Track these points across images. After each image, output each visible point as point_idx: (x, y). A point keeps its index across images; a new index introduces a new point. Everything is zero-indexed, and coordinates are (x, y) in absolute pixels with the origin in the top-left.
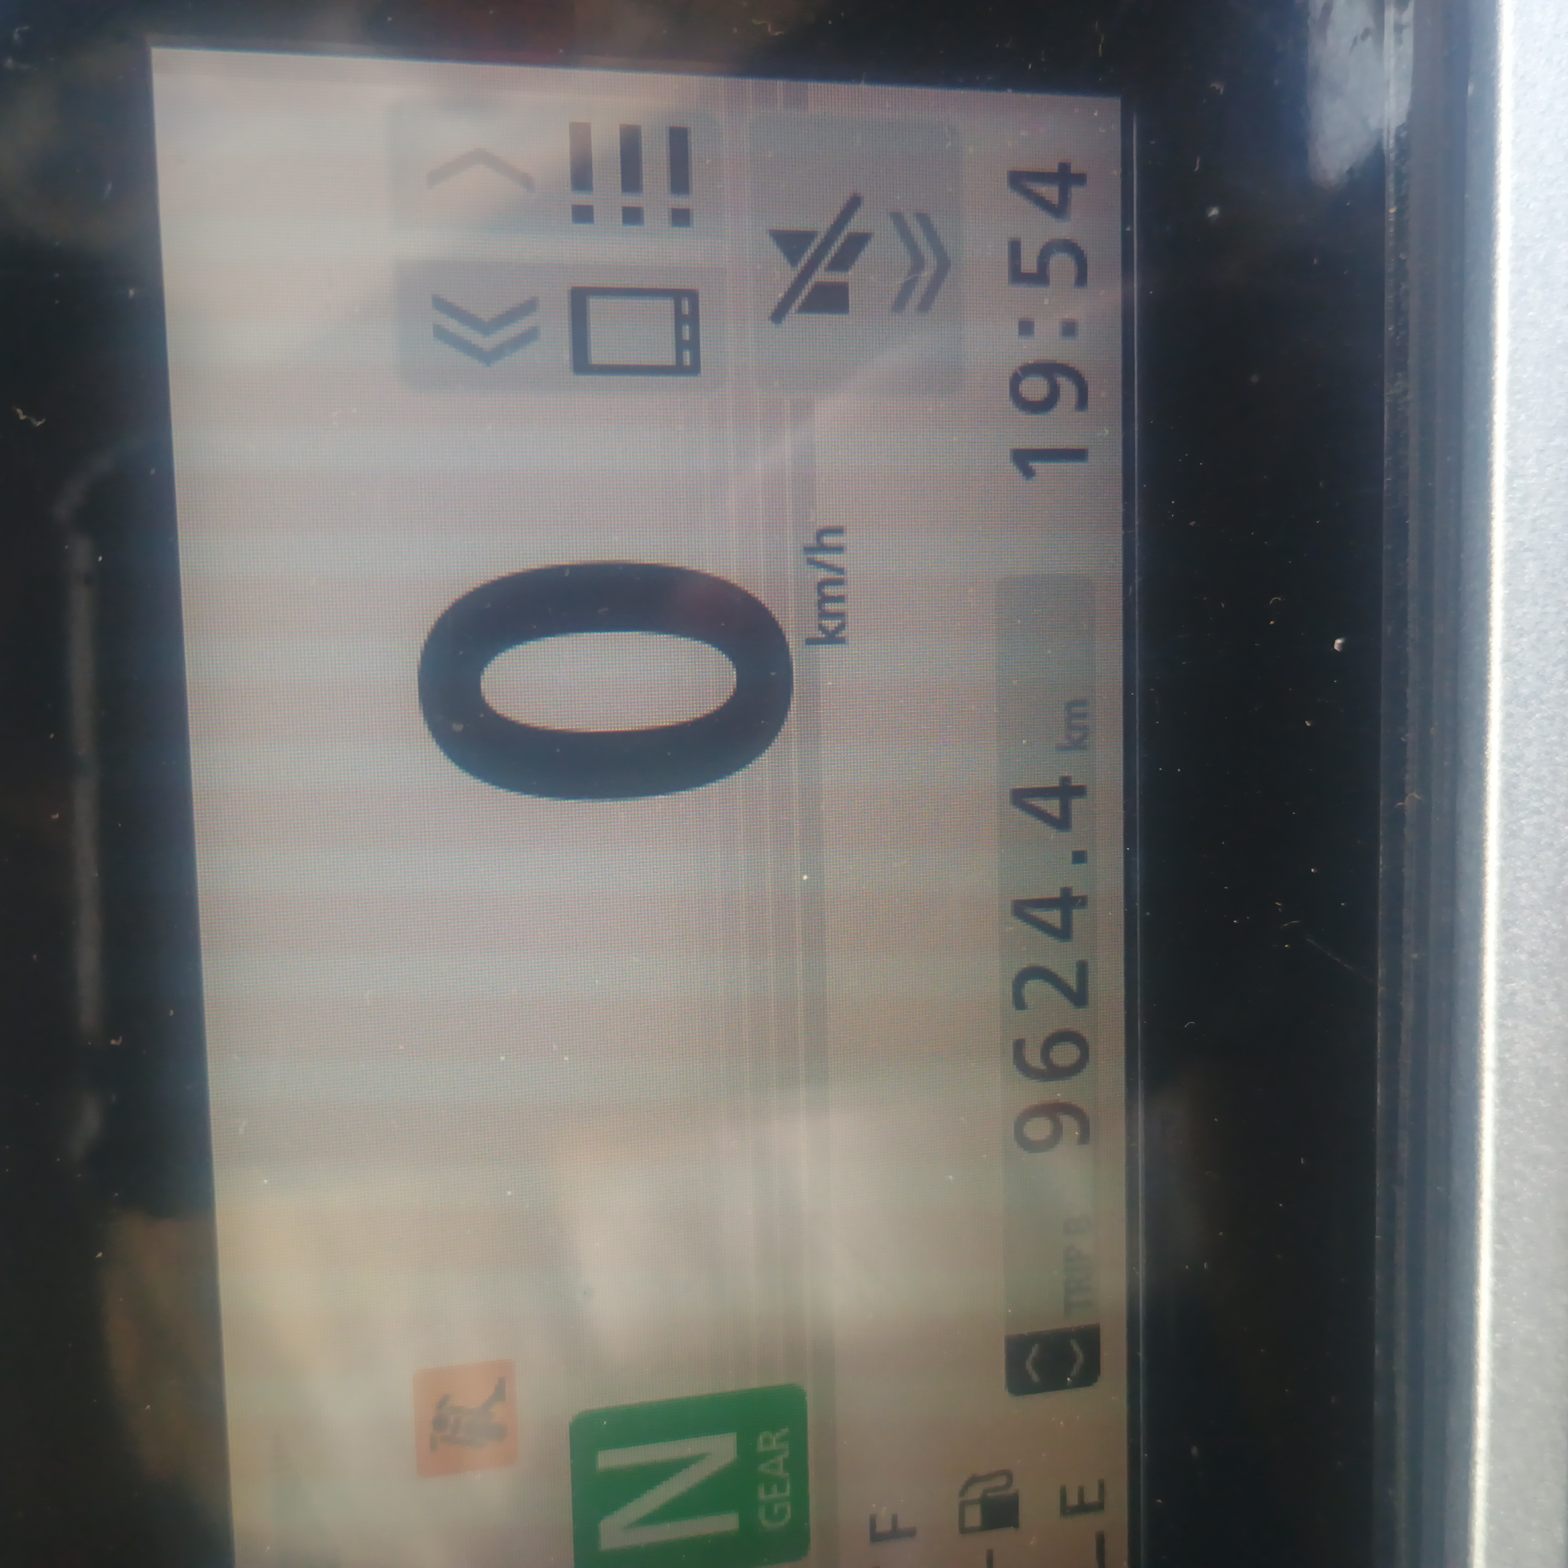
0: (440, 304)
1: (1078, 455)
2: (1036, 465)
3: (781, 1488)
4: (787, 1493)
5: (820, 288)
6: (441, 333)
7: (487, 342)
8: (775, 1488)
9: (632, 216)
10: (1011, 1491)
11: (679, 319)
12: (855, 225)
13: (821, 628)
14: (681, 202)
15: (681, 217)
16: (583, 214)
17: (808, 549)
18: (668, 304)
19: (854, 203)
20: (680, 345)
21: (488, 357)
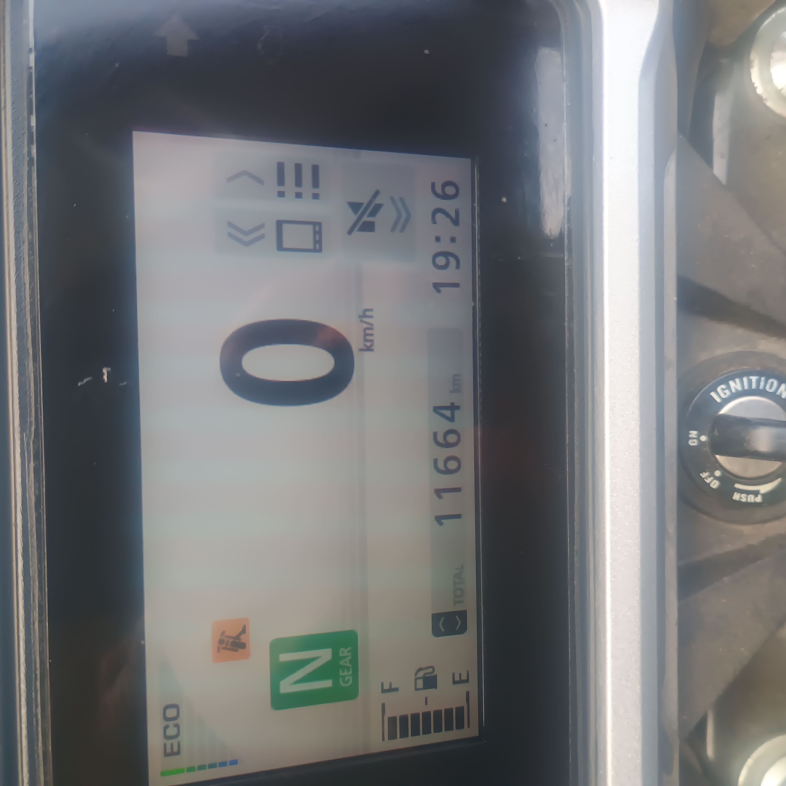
0: (230, 225)
1: (456, 285)
2: (441, 289)
3: (348, 670)
4: (351, 672)
5: (365, 223)
6: (230, 235)
7: (247, 239)
8: (346, 670)
9: (299, 195)
10: (434, 674)
11: (315, 233)
12: (378, 201)
13: (365, 345)
14: (316, 191)
15: (316, 196)
16: (281, 194)
17: (360, 317)
18: (311, 227)
19: (377, 193)
20: (315, 242)
21: (247, 244)
